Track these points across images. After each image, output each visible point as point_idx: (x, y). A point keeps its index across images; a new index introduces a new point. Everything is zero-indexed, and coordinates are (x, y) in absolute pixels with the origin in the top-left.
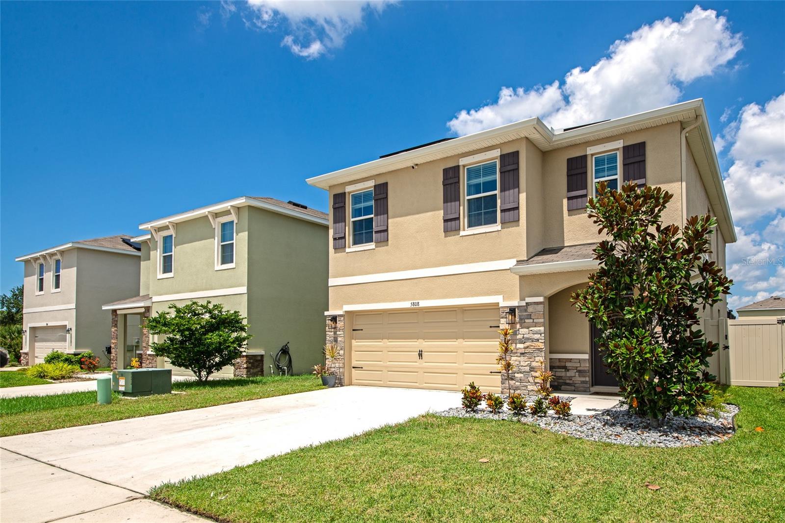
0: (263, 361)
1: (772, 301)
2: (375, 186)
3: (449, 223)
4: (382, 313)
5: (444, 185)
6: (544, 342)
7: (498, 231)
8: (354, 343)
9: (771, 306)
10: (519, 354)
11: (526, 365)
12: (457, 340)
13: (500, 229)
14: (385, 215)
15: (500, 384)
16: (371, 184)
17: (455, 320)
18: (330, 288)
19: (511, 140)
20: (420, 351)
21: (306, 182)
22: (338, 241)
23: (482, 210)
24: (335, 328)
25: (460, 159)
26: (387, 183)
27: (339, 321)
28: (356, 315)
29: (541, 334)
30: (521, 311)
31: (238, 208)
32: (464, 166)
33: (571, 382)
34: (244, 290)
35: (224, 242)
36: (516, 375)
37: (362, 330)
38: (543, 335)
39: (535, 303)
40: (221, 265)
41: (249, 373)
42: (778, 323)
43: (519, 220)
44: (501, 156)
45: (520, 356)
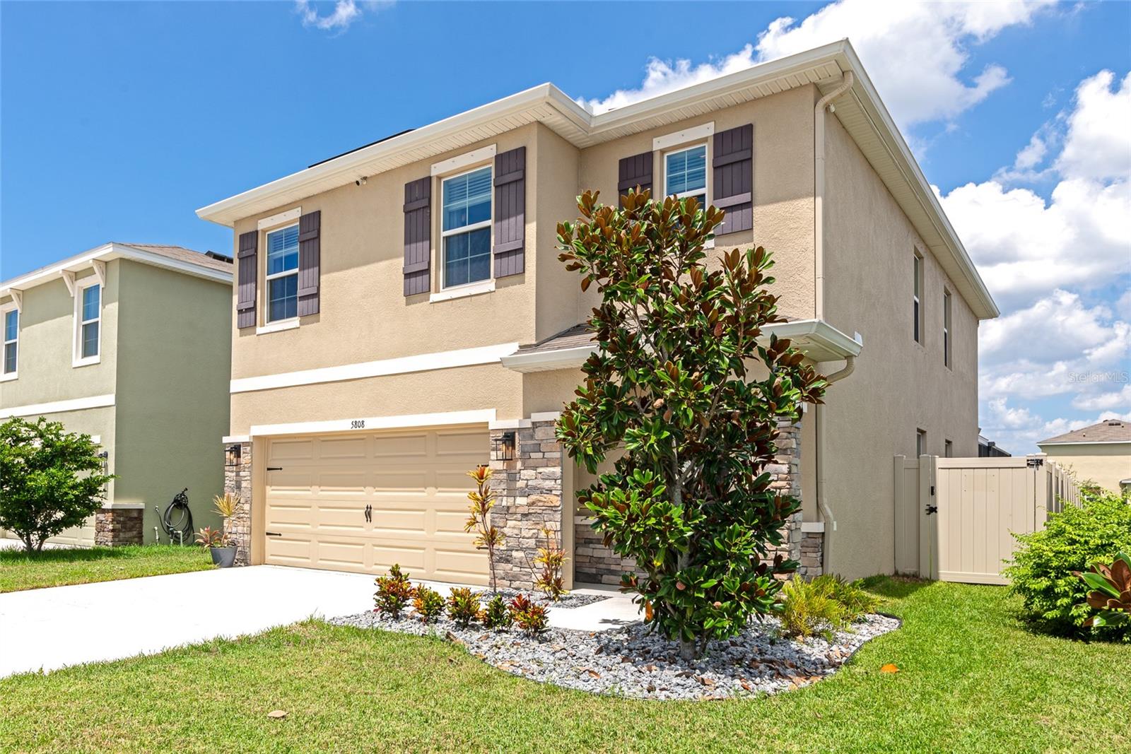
0: (142, 520)
1: (1104, 428)
2: (302, 219)
3: (413, 280)
4: (311, 439)
5: (407, 212)
6: (561, 494)
7: (491, 292)
8: (270, 491)
9: (1103, 437)
10: (519, 516)
11: (530, 535)
12: (426, 488)
13: (493, 288)
14: (315, 268)
15: (488, 570)
16: (295, 214)
17: (424, 453)
18: (232, 396)
19: (514, 127)
20: (367, 508)
21: (196, 214)
22: (244, 315)
23: (467, 256)
24: (236, 465)
25: (433, 166)
26: (319, 212)
27: (244, 453)
28: (274, 443)
29: (556, 480)
30: (524, 438)
31: (106, 263)
32: (439, 178)
33: (618, 568)
34: (110, 399)
35: (88, 319)
36: (514, 554)
37: (281, 469)
38: (559, 482)
39: (547, 422)
40: (82, 358)
41: (117, 540)
42: (1028, 464)
43: (524, 272)
44: (497, 157)
45: (521, 520)
